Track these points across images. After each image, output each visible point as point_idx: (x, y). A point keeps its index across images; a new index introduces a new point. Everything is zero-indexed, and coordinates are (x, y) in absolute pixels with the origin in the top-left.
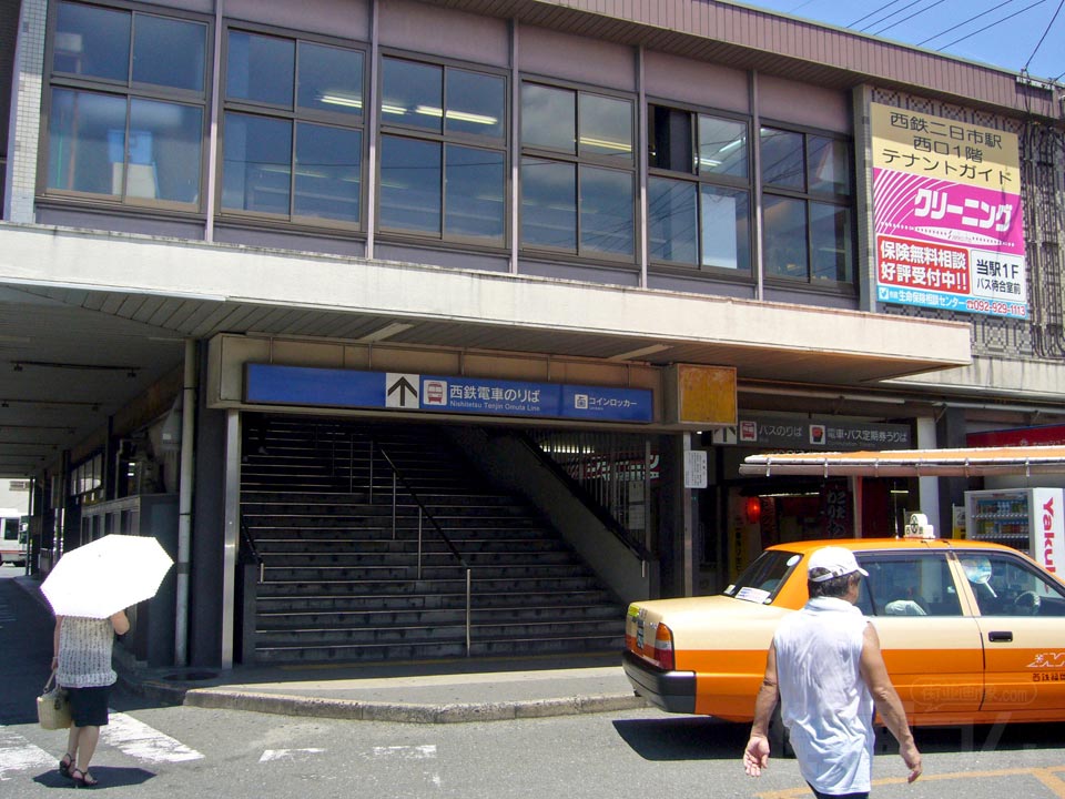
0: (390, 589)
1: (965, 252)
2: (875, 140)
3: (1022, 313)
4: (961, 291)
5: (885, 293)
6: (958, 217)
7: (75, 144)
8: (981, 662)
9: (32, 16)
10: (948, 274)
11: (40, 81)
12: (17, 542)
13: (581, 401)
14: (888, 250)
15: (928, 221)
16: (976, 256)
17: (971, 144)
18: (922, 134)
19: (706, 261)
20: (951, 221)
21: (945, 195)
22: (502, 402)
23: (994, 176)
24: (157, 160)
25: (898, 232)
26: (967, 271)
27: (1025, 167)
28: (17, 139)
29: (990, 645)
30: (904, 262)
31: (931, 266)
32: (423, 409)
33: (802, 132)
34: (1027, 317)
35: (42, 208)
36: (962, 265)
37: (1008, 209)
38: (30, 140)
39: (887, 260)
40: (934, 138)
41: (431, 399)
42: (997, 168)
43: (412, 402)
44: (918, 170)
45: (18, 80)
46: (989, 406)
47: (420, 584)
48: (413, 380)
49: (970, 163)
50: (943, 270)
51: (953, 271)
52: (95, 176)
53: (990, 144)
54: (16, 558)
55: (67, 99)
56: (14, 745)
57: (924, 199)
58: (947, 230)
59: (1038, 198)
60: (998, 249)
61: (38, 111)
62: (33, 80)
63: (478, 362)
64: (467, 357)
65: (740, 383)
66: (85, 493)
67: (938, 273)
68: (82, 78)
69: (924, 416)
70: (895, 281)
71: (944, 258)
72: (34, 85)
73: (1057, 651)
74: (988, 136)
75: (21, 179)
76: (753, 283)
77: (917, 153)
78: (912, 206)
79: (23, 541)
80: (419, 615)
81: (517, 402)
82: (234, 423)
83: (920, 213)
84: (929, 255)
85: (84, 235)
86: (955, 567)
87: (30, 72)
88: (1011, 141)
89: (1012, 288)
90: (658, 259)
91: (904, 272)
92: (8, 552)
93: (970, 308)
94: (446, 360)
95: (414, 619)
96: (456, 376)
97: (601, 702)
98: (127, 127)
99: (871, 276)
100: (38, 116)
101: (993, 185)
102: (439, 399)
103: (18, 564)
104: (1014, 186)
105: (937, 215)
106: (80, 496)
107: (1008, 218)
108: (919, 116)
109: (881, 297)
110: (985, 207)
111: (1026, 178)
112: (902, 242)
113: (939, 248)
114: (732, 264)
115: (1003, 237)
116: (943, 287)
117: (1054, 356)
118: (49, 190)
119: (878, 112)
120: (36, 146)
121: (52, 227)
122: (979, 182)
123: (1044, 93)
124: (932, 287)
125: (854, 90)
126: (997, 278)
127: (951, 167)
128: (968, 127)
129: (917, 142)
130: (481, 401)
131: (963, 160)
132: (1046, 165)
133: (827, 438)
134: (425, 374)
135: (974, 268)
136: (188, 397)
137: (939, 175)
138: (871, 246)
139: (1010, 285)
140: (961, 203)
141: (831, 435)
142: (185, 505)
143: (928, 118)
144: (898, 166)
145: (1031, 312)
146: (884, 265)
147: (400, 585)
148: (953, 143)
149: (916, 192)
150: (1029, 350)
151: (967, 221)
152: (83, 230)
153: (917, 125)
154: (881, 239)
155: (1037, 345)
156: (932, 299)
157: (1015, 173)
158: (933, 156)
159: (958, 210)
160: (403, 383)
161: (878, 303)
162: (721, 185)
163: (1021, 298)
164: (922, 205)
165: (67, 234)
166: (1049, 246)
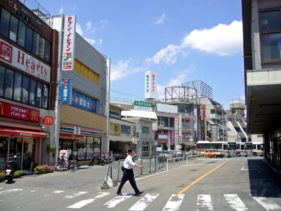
7: (269, 48)
9: (255, 18)
11: (259, 34)
12: (260, 150)
28: (255, 49)
35: (263, 65)
38: (258, 49)
45: (253, 35)
54: (260, 154)
55: (266, 37)
56: (270, 203)
61: (259, 41)
62: (257, 34)
66: (278, 137)
68: (269, 30)
72: (257, 35)
75: (257, 59)
79: (262, 150)
85: (276, 70)
87: (256, 32)
92: (258, 153)
100: (259, 42)
103: (261, 156)
106: (277, 138)
118: (264, 60)
120: (260, 50)
121: (267, 69)
152: (275, 69)
165: (271, 70)
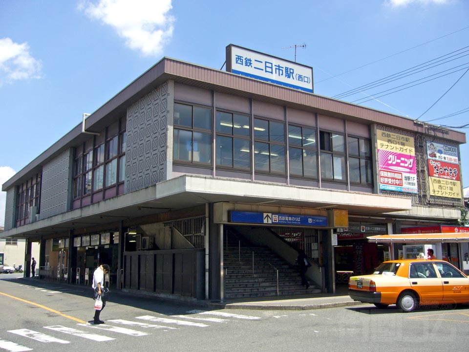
0: (247, 277)
1: (401, 174)
2: (378, 141)
3: (416, 192)
4: (401, 186)
5: (382, 187)
6: (399, 163)
8: (442, 288)
9: (170, 108)
10: (397, 181)
11: (173, 128)
13: (310, 220)
14: (382, 174)
15: (392, 165)
16: (404, 175)
17: (402, 141)
18: (390, 138)
19: (335, 177)
20: (398, 165)
21: (396, 157)
22: (291, 221)
23: (408, 150)
25: (384, 168)
26: (402, 180)
27: (416, 147)
28: (168, 145)
29: (444, 285)
30: (386, 177)
31: (393, 178)
32: (273, 223)
33: (358, 138)
34: (417, 193)
35: (174, 165)
36: (400, 178)
37: (412, 160)
38: (171, 145)
39: (382, 177)
40: (393, 139)
41: (275, 220)
42: (409, 148)
43: (270, 222)
44: (389, 150)
46: (407, 220)
47: (255, 275)
48: (270, 215)
49: (402, 147)
50: (396, 179)
51: (398, 180)
53: (407, 141)
57: (391, 158)
58: (397, 167)
59: (420, 156)
60: (409, 172)
61: (173, 136)
62: (171, 127)
63: (285, 210)
64: (282, 208)
65: (349, 214)
67: (394, 180)
68: (180, 126)
69: (390, 222)
70: (384, 183)
71: (396, 176)
72: (171, 129)
73: (458, 286)
74: (406, 138)
75: (169, 157)
76: (346, 184)
77: (389, 144)
78: (388, 160)
80: (259, 284)
81: (295, 221)
82: (222, 228)
83: (390, 162)
84: (392, 175)
85: (211, 179)
86: (435, 266)
87: (170, 125)
88: (412, 139)
89: (413, 184)
91: (386, 180)
93: (403, 190)
94: (276, 209)
95: (258, 285)
96: (279, 213)
97: (338, 304)
99: (378, 182)
100: (172, 138)
101: (408, 153)
102: (276, 221)
104: (413, 154)
105: (394, 163)
107: (412, 163)
108: (389, 133)
109: (381, 188)
110: (406, 160)
111: (416, 151)
112: (385, 171)
113: (395, 173)
114: (340, 178)
115: (411, 169)
116: (396, 184)
117: (424, 205)
119: (379, 132)
120: (173, 147)
122: (404, 153)
123: (421, 125)
124: (393, 185)
125: (371, 125)
126: (410, 181)
127: (396, 148)
128: (401, 136)
129: (389, 141)
130: (286, 221)
131: (400, 146)
132: (421, 146)
133: (366, 230)
134: (273, 213)
135: (404, 179)
136: (207, 220)
137: (394, 151)
138: (377, 173)
139: (413, 183)
140: (400, 159)
141: (367, 229)
142: (207, 252)
143: (391, 133)
144: (384, 148)
145: (418, 191)
146: (381, 178)
147: (249, 275)
148: (398, 141)
149: (388, 156)
150: (418, 203)
151: (402, 164)
153: (388, 136)
154: (380, 170)
155: (420, 201)
156: (393, 188)
157: (413, 149)
158: (393, 145)
159: (399, 161)
160: (268, 216)
161: (380, 189)
162: (339, 154)
163: (416, 187)
164: (390, 160)
165: (208, 179)
166: (423, 171)
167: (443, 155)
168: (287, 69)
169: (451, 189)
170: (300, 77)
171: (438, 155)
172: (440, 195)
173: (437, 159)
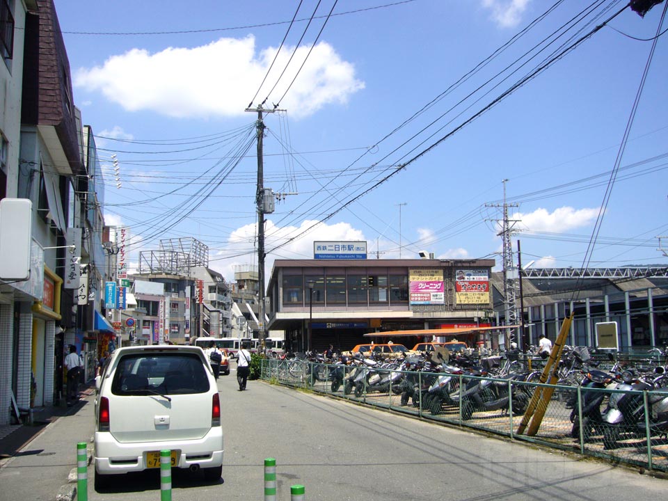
2: (411, 276)
3: (443, 303)
4: (429, 300)
5: (413, 303)
10: (426, 298)
13: (355, 325)
14: (413, 295)
15: (422, 289)
17: (432, 273)
18: (420, 273)
19: (380, 300)
20: (427, 288)
21: (425, 284)
22: (343, 326)
23: (437, 279)
24: (297, 296)
25: (415, 292)
27: (444, 276)
30: (417, 297)
31: (422, 297)
33: (398, 275)
36: (429, 296)
37: (440, 284)
40: (423, 273)
42: (438, 277)
43: (331, 327)
44: (420, 280)
49: (432, 277)
52: (289, 299)
53: (436, 273)
57: (421, 285)
58: (426, 290)
59: (448, 281)
60: (437, 292)
61: (282, 292)
67: (424, 298)
69: (426, 322)
70: (415, 301)
71: (425, 295)
74: (436, 271)
76: (388, 303)
77: (420, 277)
78: (418, 287)
81: (345, 326)
83: (420, 288)
84: (421, 295)
88: (441, 272)
89: (441, 298)
90: (371, 301)
91: (416, 299)
93: (430, 303)
98: (293, 291)
99: (410, 300)
102: (334, 326)
104: (442, 280)
105: (424, 288)
107: (440, 286)
108: (420, 270)
110: (435, 284)
111: (445, 278)
113: (424, 293)
114: (385, 300)
115: (439, 289)
116: (425, 300)
117: (451, 310)
119: (412, 272)
122: (433, 280)
124: (423, 301)
125: (407, 269)
126: (437, 297)
127: (428, 278)
128: (431, 270)
129: (420, 275)
130: (340, 326)
131: (430, 277)
132: (450, 274)
133: (405, 327)
134: (333, 323)
137: (424, 280)
138: (409, 295)
144: (416, 280)
145: (445, 302)
146: (412, 298)
148: (427, 274)
149: (419, 284)
150: (445, 310)
151: (430, 288)
154: (412, 293)
155: (447, 309)
156: (422, 303)
157: (442, 277)
158: (423, 277)
159: (428, 286)
160: (329, 324)
161: (411, 304)
163: (443, 300)
166: (451, 290)
167: (472, 277)
168: (349, 246)
169: (479, 298)
170: (358, 249)
171: (466, 277)
172: (466, 303)
173: (466, 280)
